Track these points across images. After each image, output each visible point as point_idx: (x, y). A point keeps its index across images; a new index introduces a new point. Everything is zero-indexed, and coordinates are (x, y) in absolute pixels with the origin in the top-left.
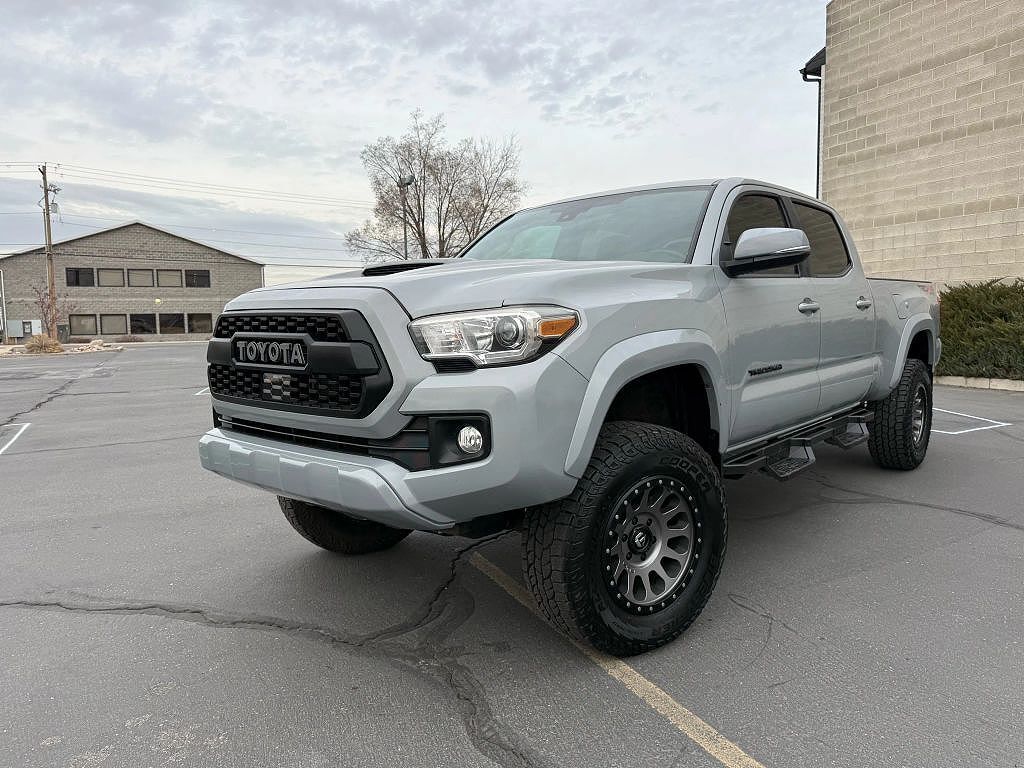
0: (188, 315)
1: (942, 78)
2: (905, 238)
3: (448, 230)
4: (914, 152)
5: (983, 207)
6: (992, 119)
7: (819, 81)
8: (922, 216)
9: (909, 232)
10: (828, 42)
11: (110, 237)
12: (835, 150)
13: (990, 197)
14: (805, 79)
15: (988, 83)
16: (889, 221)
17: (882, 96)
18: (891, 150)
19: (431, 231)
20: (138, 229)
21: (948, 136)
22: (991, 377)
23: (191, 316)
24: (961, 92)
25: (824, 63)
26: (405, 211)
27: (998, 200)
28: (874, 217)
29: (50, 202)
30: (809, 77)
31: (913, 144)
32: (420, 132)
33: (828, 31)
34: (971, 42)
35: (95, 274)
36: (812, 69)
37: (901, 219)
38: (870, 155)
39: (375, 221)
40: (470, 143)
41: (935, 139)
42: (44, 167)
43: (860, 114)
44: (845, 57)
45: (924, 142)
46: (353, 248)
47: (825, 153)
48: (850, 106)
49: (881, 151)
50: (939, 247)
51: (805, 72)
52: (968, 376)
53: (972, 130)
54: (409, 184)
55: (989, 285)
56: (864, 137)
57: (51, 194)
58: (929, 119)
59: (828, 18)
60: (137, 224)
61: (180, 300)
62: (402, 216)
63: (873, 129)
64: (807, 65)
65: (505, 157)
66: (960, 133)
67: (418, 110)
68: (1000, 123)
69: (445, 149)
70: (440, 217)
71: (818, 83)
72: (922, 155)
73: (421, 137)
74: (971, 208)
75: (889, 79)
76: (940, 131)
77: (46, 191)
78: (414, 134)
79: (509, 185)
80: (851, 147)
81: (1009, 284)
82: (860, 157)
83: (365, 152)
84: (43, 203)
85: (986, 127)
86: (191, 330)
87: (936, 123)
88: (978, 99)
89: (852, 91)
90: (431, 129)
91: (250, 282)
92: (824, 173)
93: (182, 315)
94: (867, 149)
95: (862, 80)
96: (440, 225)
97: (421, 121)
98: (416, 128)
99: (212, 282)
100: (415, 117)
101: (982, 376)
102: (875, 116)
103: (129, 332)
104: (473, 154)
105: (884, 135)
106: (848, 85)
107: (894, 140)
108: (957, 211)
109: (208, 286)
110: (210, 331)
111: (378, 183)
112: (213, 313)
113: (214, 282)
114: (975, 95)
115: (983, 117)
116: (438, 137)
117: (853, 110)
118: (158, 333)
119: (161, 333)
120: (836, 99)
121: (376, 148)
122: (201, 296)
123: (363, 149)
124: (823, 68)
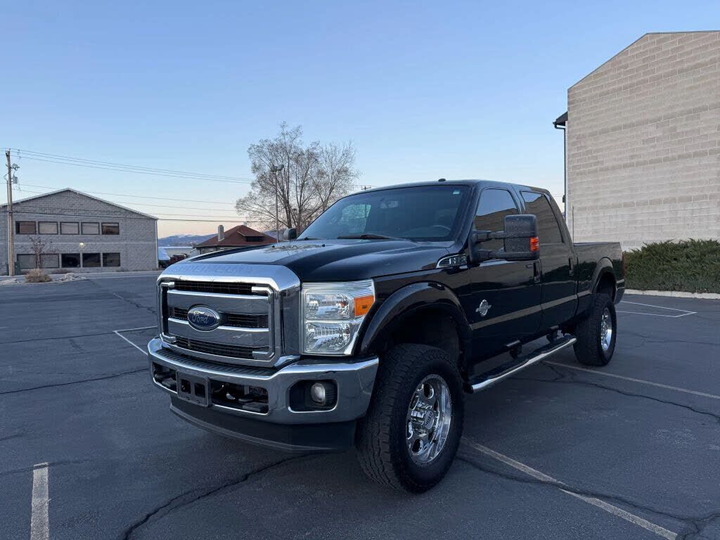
0: (104, 254)
1: (635, 133)
2: (617, 216)
4: (620, 171)
5: (659, 202)
6: (662, 157)
7: (564, 129)
8: (626, 205)
9: (619, 213)
10: (569, 108)
11: (48, 200)
12: (575, 167)
13: (663, 197)
14: (556, 127)
15: (659, 139)
16: (607, 207)
17: (601, 141)
18: (607, 169)
20: (68, 194)
21: (638, 164)
22: (672, 290)
23: (105, 255)
24: (645, 142)
25: (567, 120)
26: (276, 186)
27: (667, 199)
28: (599, 204)
29: (12, 176)
30: (558, 126)
31: (620, 167)
32: (286, 136)
33: (569, 103)
34: (649, 117)
35: (37, 225)
36: (561, 122)
37: (615, 206)
38: (596, 171)
39: (255, 191)
40: (318, 144)
41: (631, 165)
42: (9, 152)
43: (588, 149)
44: (579, 118)
45: (625, 166)
46: (240, 209)
47: (569, 168)
48: (583, 144)
49: (601, 170)
50: (636, 222)
51: (556, 124)
52: (660, 290)
53: (651, 162)
54: (280, 170)
55: (666, 243)
56: (592, 161)
57: (13, 170)
58: (628, 154)
59: (569, 97)
60: (68, 191)
61: (98, 243)
63: (595, 158)
64: (557, 120)
65: (345, 155)
66: (645, 163)
67: (285, 122)
68: (666, 159)
72: (625, 173)
73: (287, 140)
74: (652, 202)
75: (605, 132)
76: (634, 161)
77: (10, 168)
78: (282, 137)
79: (345, 171)
80: (584, 166)
81: (676, 242)
82: (590, 172)
83: (250, 149)
84: (7, 177)
85: (658, 161)
86: (105, 265)
87: (632, 157)
88: (654, 147)
89: (584, 136)
90: (294, 136)
91: (147, 231)
93: (98, 254)
94: (594, 168)
95: (590, 131)
97: (286, 130)
98: (283, 134)
100: (283, 127)
101: (667, 290)
102: (597, 151)
103: (60, 267)
105: (603, 161)
106: (581, 133)
107: (610, 164)
108: (645, 203)
109: (118, 233)
110: (119, 265)
111: (256, 168)
112: (121, 252)
113: (121, 231)
114: (653, 144)
115: (657, 155)
116: (298, 140)
117: (585, 147)
118: (82, 268)
119: (83, 266)
120: (574, 140)
121: (258, 146)
122: (113, 240)
123: (249, 146)
124: (566, 122)
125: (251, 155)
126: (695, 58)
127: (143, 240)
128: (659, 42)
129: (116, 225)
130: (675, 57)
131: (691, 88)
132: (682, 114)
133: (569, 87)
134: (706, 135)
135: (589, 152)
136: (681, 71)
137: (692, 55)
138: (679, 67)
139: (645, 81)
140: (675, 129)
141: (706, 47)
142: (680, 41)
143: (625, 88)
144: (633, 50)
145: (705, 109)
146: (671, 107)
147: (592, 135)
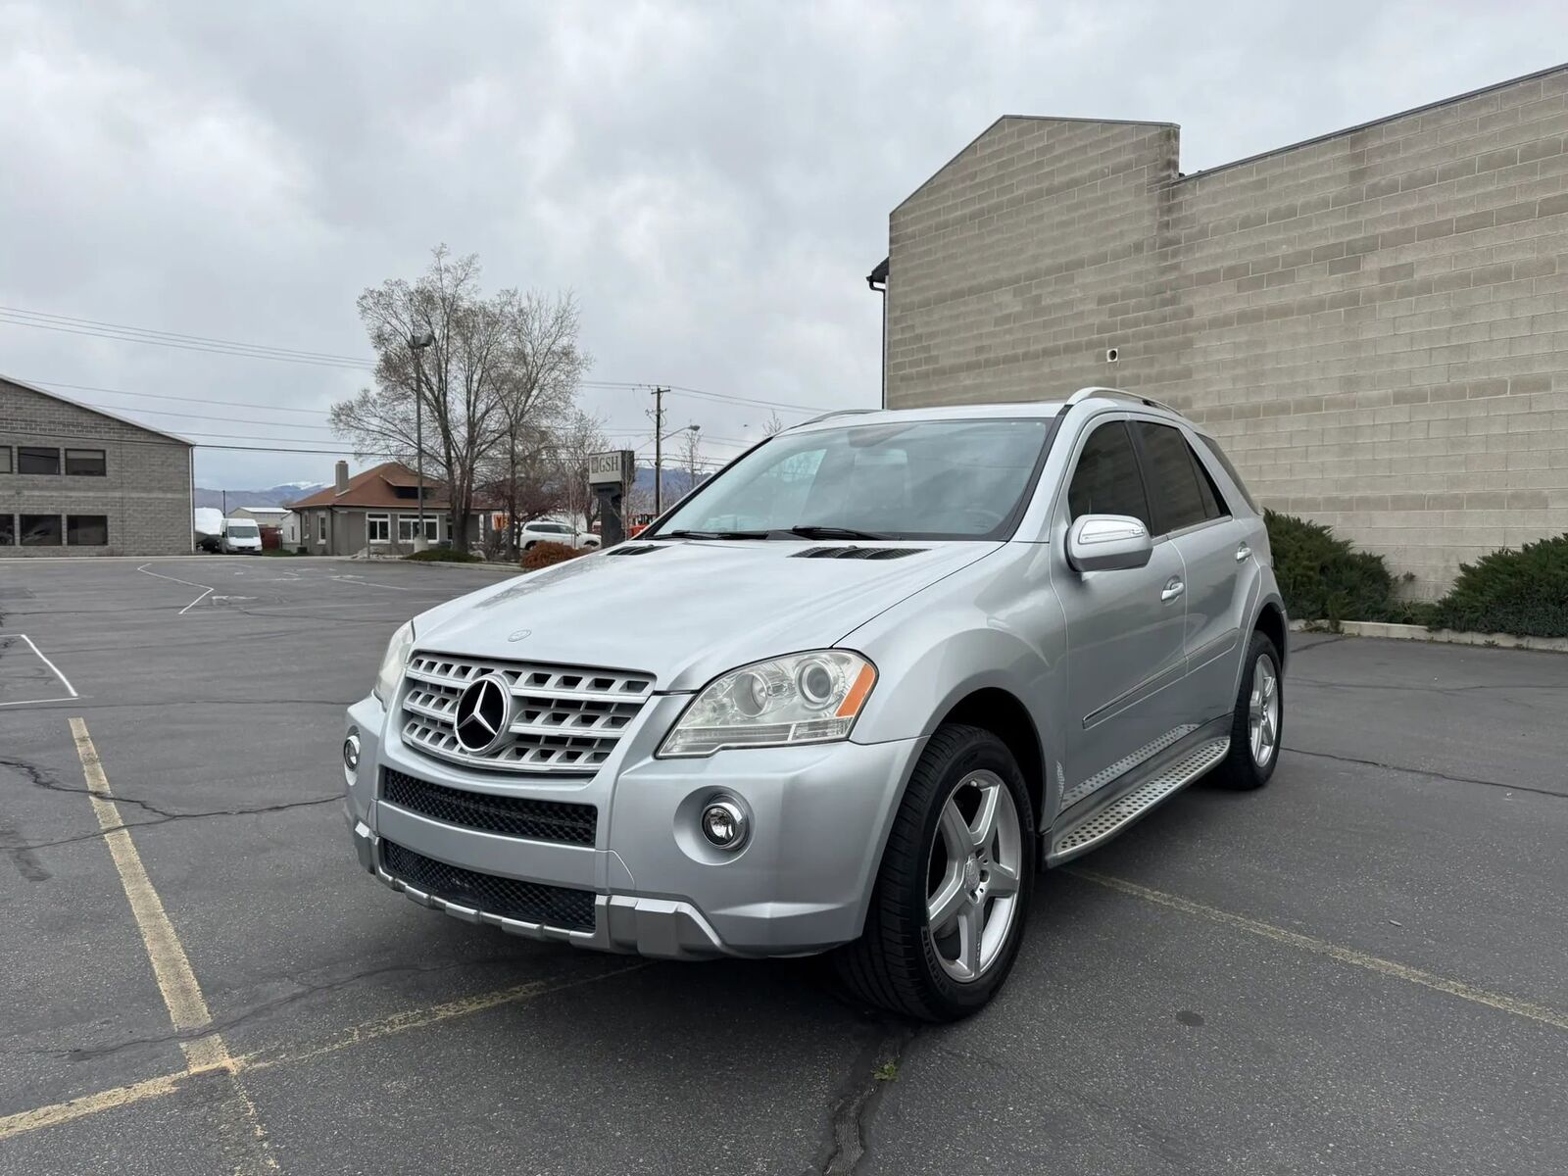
0: (69, 517)
1: (983, 305)
3: (481, 407)
4: (963, 375)
6: (1020, 351)
7: (884, 291)
10: (891, 252)
12: (898, 365)
14: (872, 286)
15: (1017, 317)
17: (936, 317)
18: (944, 371)
19: (458, 409)
21: (988, 363)
23: (72, 520)
24: (998, 322)
25: (887, 274)
26: (419, 380)
30: (876, 285)
32: (444, 275)
33: (891, 241)
34: (1004, 274)
36: (878, 276)
39: (375, 389)
40: (514, 295)
41: (978, 365)
43: (918, 331)
44: (905, 271)
45: (970, 366)
46: (341, 426)
47: (889, 370)
48: (910, 323)
49: (936, 372)
51: (871, 280)
53: (1007, 360)
54: (426, 345)
58: (973, 344)
59: (891, 228)
61: (55, 494)
62: (415, 386)
63: (927, 349)
64: (873, 272)
65: (561, 319)
66: (996, 362)
67: (444, 245)
68: (1026, 357)
69: (478, 298)
70: (469, 392)
71: (882, 293)
72: (969, 379)
73: (446, 282)
75: (941, 300)
76: (982, 357)
78: (436, 277)
79: (566, 353)
80: (910, 364)
83: (364, 297)
85: (1014, 359)
86: (73, 541)
87: (980, 350)
88: (1010, 331)
89: (911, 307)
90: (460, 274)
91: (171, 469)
92: (888, 389)
93: (57, 518)
95: (919, 297)
96: (468, 402)
97: (445, 261)
98: (438, 270)
99: (108, 469)
100: (439, 254)
102: (932, 335)
104: (515, 310)
105: (938, 356)
106: (908, 300)
107: (946, 363)
109: (103, 473)
110: (105, 542)
111: (380, 339)
112: (109, 514)
113: (110, 468)
114: (1007, 327)
115: (1013, 348)
116: (469, 284)
117: (913, 327)
118: (18, 546)
119: (21, 544)
120: (898, 313)
121: (381, 294)
122: (90, 489)
123: (362, 294)
124: (887, 278)
125: (365, 310)
126: (1071, 168)
127: (159, 489)
128: (1021, 133)
129: (99, 456)
130: (1039, 165)
131: (1063, 224)
132: (1049, 271)
133: (891, 211)
134: (1082, 312)
135: (919, 338)
136: (1050, 191)
137: (1065, 162)
138: (1045, 184)
139: (999, 207)
140: (1038, 299)
141: (1083, 149)
142: (1050, 135)
143: (972, 217)
144: (983, 146)
145: (1080, 264)
146: (1035, 258)
147: (926, 304)
